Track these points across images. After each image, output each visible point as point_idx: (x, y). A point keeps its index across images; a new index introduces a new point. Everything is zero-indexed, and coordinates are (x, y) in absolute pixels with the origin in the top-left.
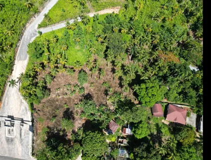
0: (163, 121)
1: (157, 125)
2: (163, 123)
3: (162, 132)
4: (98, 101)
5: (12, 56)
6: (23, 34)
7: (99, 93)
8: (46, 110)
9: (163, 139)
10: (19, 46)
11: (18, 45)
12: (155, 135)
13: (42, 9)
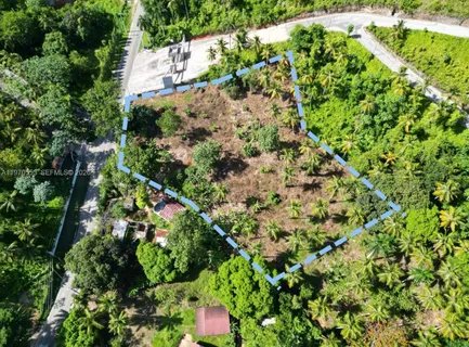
0: (188, 337)
1: (178, 321)
2: (182, 337)
3: (161, 329)
4: (232, 185)
5: (288, 14)
6: (342, 12)
7: (251, 188)
8: (206, 100)
9: (144, 329)
10: (314, 16)
11: (316, 13)
12: (155, 310)
13: (424, 18)
